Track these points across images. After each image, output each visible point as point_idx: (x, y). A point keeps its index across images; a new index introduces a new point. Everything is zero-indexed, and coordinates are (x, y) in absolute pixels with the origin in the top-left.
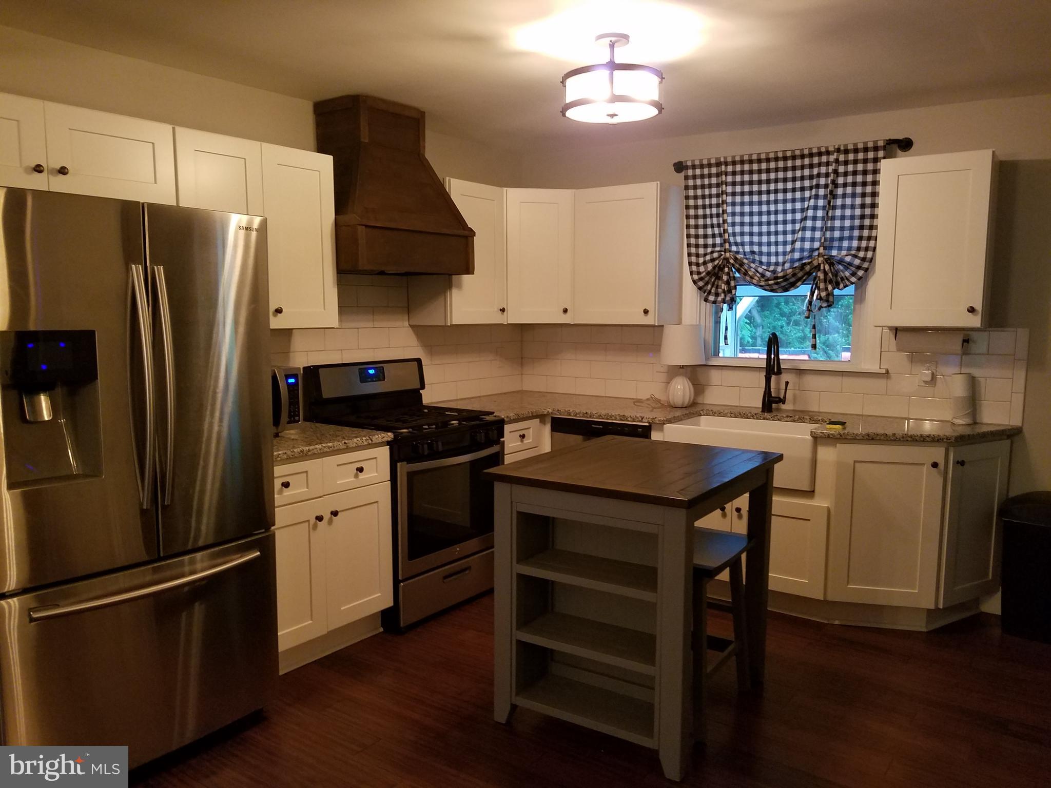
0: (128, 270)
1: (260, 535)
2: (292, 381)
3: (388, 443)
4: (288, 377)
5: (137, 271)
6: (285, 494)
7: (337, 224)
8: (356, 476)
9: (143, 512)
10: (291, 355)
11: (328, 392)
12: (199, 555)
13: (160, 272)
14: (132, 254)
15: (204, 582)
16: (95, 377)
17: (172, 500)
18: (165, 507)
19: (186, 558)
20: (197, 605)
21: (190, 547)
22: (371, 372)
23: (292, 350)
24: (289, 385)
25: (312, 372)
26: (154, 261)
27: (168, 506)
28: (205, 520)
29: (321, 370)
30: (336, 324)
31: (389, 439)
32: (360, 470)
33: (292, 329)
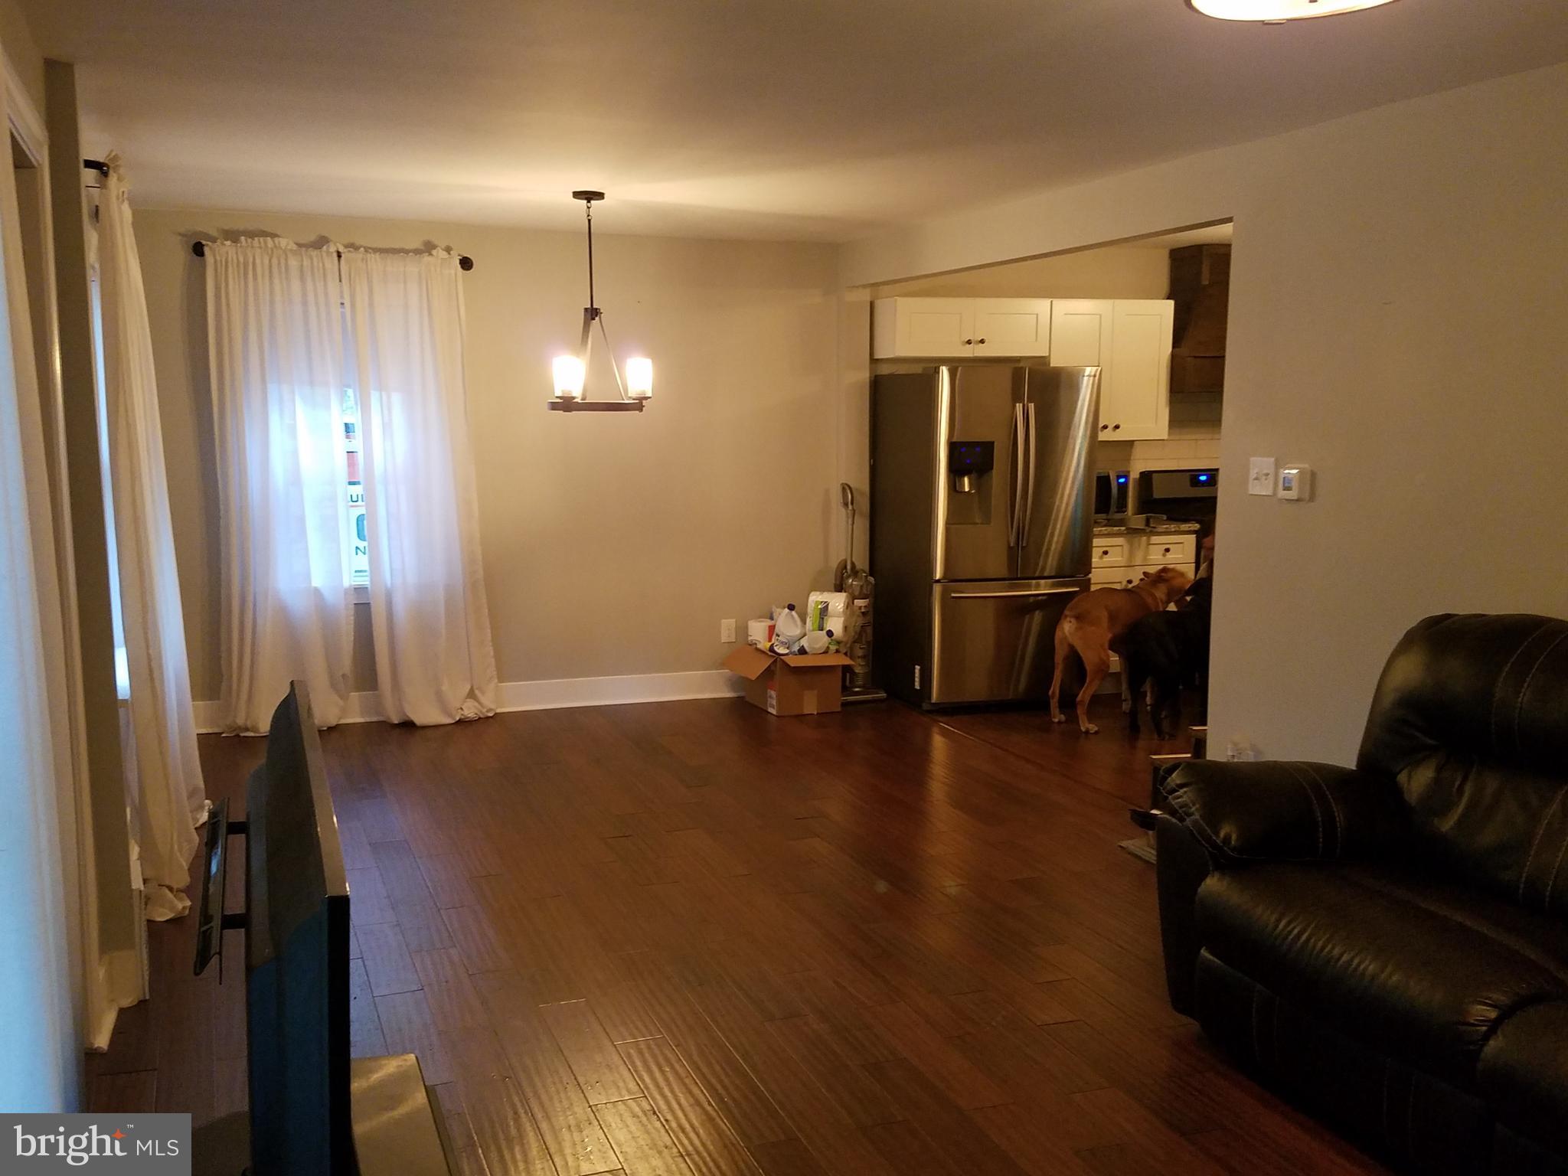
0: (1014, 407)
1: (1080, 577)
2: (1122, 480)
3: (1195, 532)
4: (1119, 477)
5: (1019, 407)
6: (1104, 560)
7: (1173, 356)
8: (1164, 555)
9: (1010, 548)
10: (1131, 462)
11: (1158, 494)
12: (1042, 582)
13: (1032, 406)
14: (1017, 397)
15: (1044, 598)
16: (992, 468)
17: (1027, 542)
18: (1022, 547)
19: (1034, 581)
20: (1037, 612)
21: (1037, 574)
22: (1203, 478)
23: (1132, 458)
24: (1119, 484)
25: (1146, 477)
26: (1030, 401)
27: (1024, 547)
28: (1050, 559)
29: (1154, 475)
30: (1166, 437)
31: (1196, 529)
32: (1167, 550)
33: (1134, 441)
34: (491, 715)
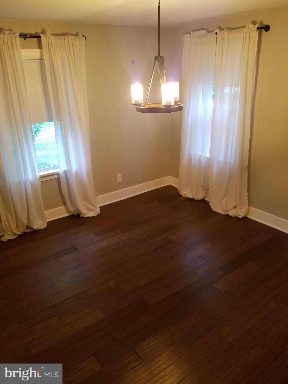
34: (241, 218)
